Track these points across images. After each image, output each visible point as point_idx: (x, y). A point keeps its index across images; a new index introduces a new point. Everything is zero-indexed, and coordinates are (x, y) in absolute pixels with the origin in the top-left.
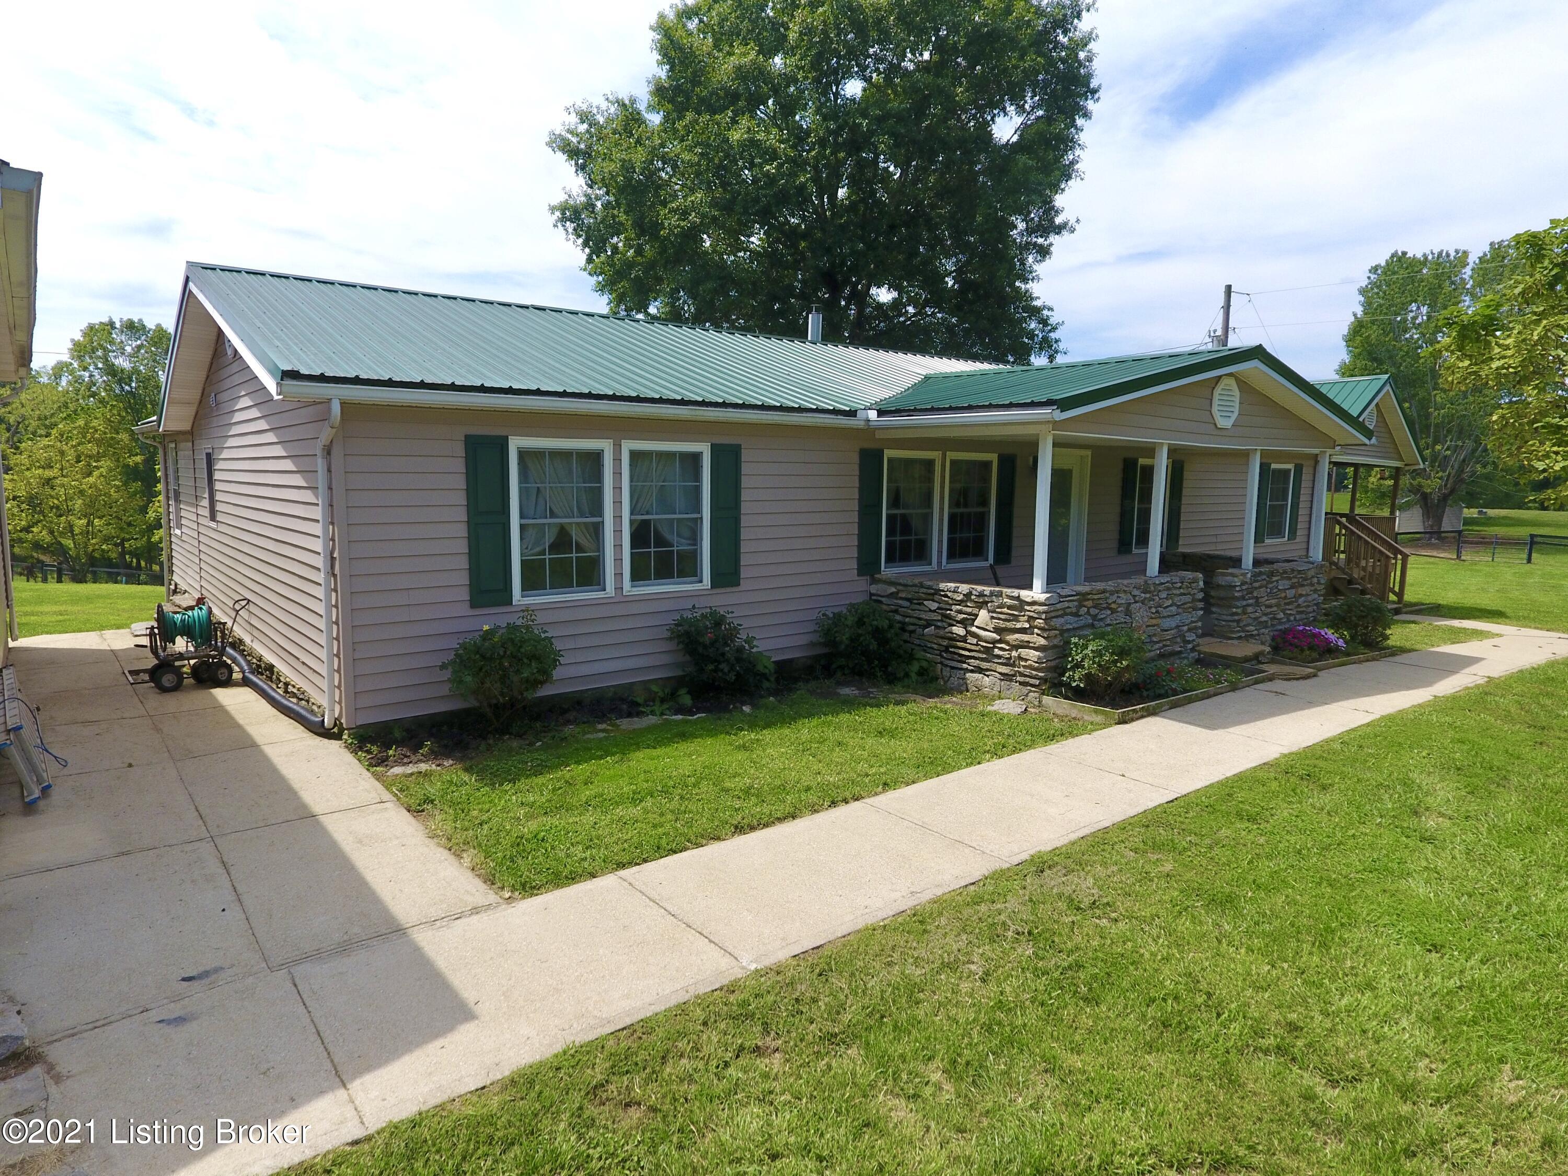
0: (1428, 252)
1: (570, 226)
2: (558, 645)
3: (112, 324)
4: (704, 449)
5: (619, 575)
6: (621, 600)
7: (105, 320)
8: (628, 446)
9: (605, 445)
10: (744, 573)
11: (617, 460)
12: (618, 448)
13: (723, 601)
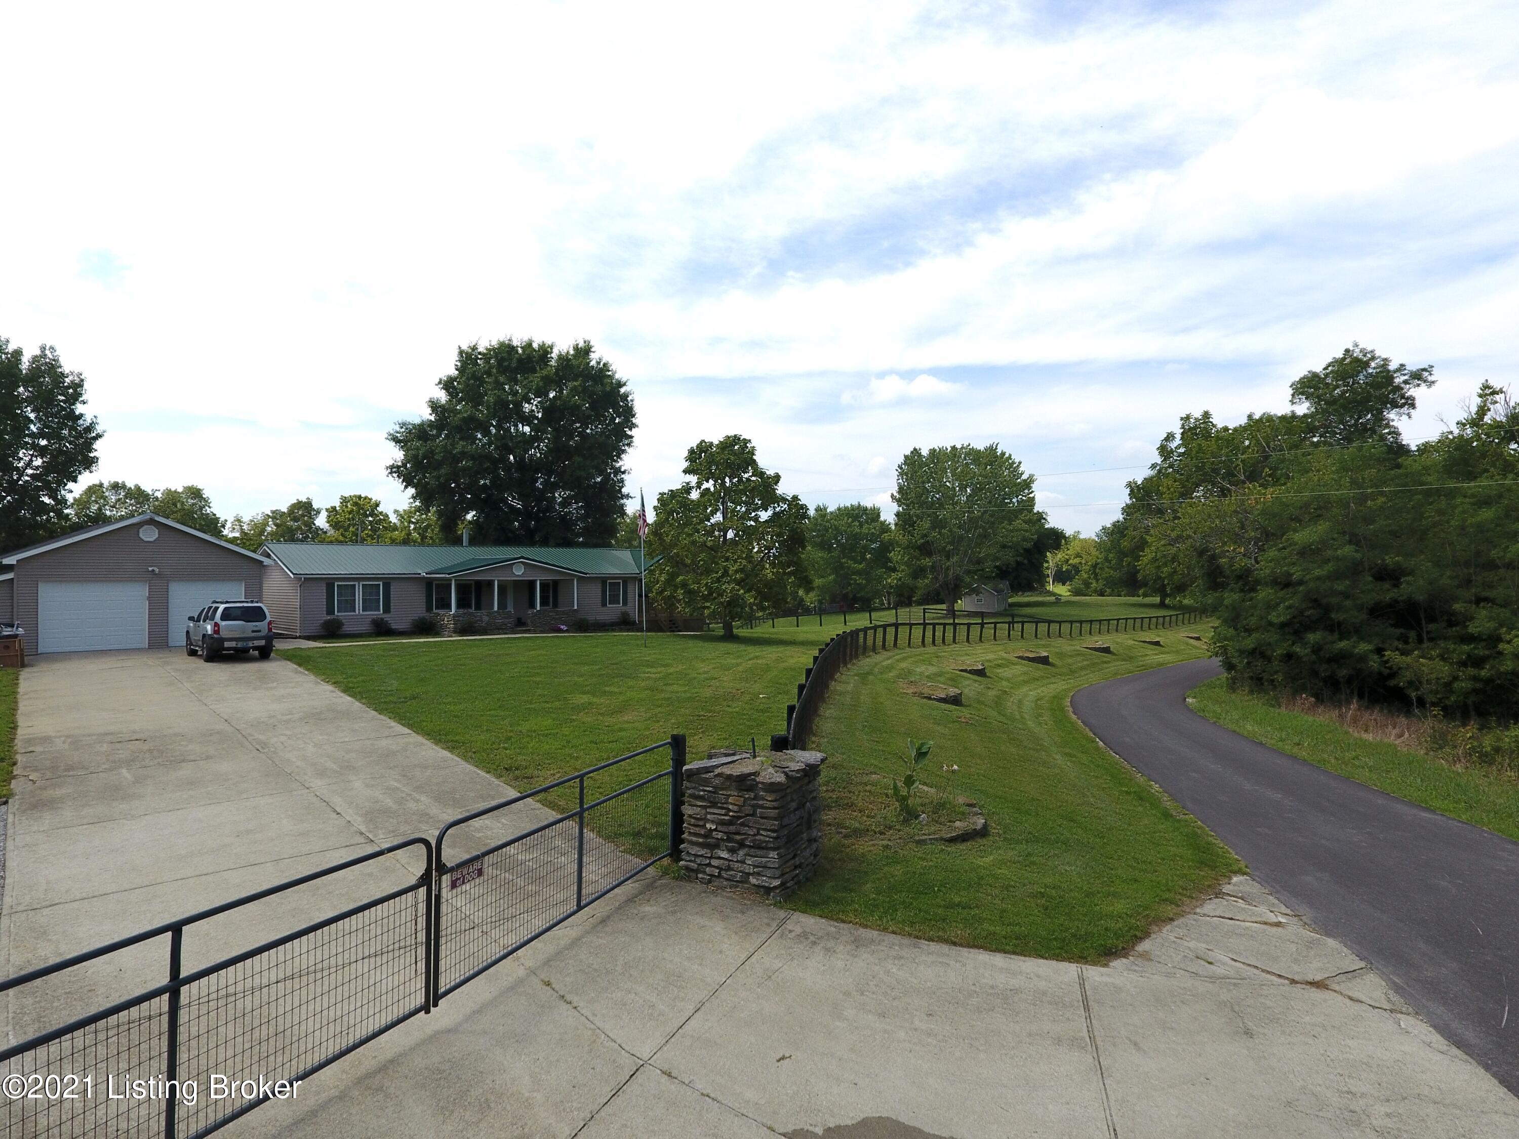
0: (936, 448)
1: (395, 475)
2: (343, 621)
3: (101, 485)
4: (381, 583)
5: (359, 610)
6: (359, 615)
7: (97, 482)
8: (361, 583)
9: (357, 583)
10: (392, 610)
11: (359, 586)
12: (359, 583)
13: (387, 617)
